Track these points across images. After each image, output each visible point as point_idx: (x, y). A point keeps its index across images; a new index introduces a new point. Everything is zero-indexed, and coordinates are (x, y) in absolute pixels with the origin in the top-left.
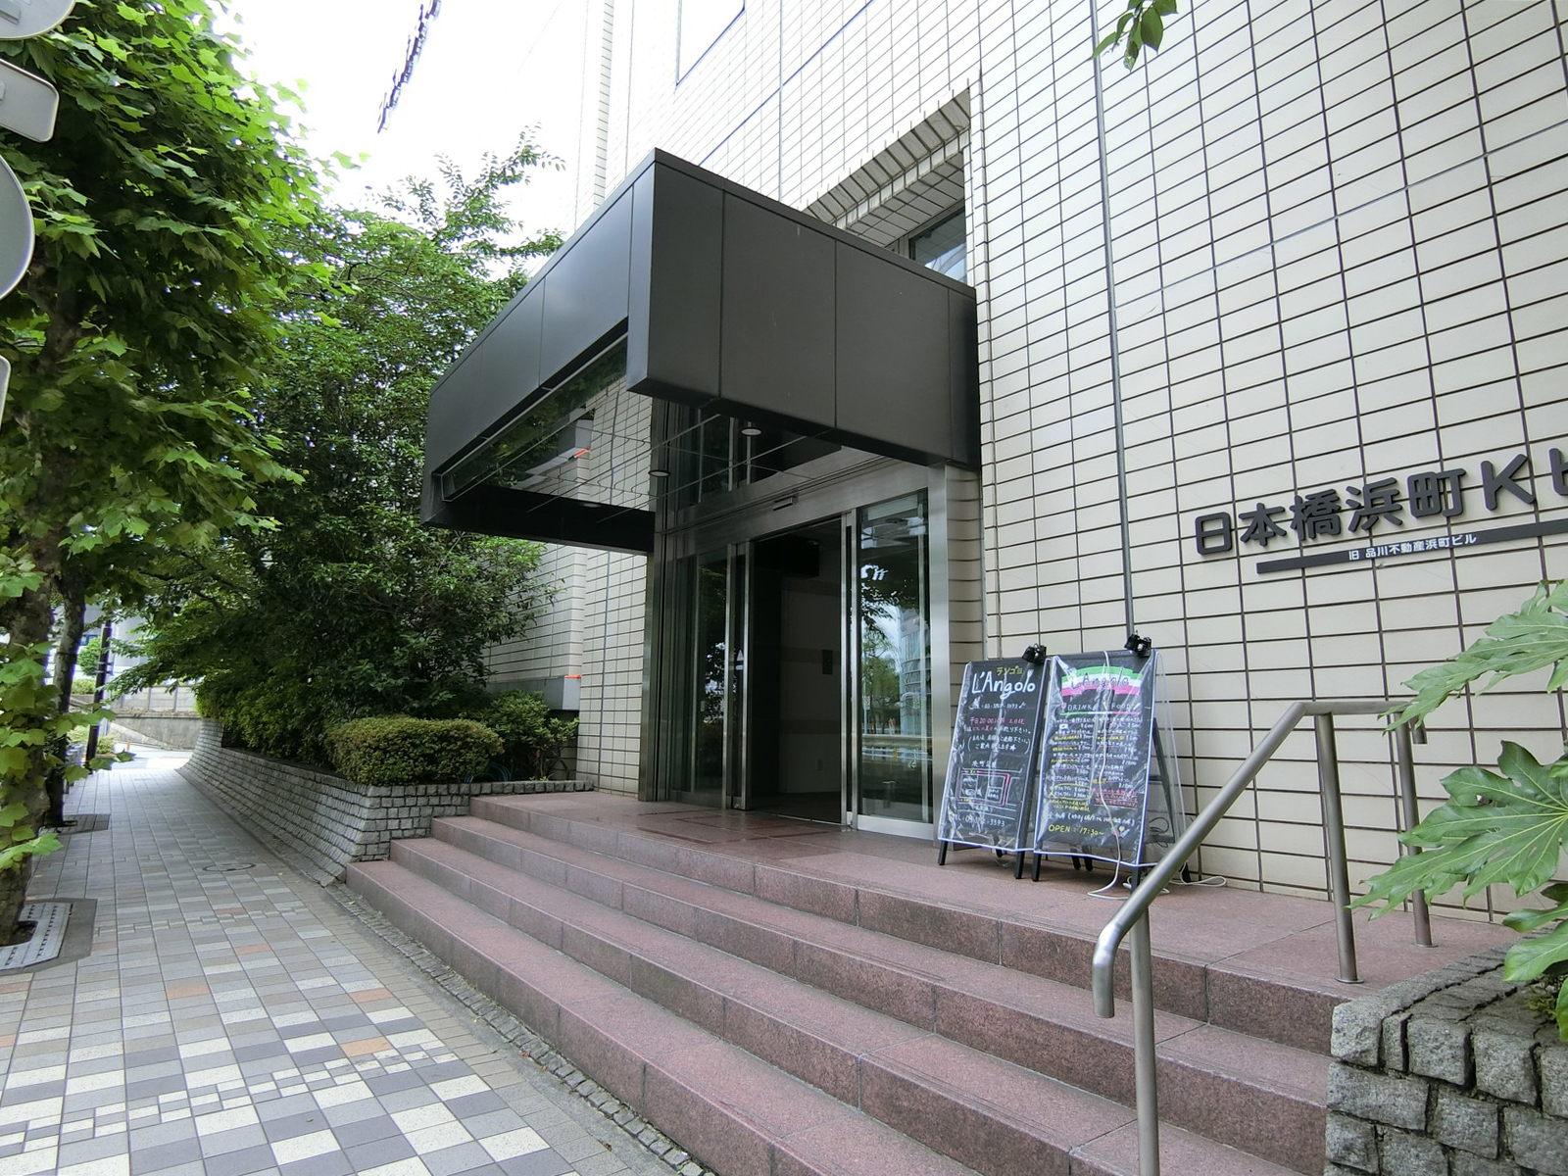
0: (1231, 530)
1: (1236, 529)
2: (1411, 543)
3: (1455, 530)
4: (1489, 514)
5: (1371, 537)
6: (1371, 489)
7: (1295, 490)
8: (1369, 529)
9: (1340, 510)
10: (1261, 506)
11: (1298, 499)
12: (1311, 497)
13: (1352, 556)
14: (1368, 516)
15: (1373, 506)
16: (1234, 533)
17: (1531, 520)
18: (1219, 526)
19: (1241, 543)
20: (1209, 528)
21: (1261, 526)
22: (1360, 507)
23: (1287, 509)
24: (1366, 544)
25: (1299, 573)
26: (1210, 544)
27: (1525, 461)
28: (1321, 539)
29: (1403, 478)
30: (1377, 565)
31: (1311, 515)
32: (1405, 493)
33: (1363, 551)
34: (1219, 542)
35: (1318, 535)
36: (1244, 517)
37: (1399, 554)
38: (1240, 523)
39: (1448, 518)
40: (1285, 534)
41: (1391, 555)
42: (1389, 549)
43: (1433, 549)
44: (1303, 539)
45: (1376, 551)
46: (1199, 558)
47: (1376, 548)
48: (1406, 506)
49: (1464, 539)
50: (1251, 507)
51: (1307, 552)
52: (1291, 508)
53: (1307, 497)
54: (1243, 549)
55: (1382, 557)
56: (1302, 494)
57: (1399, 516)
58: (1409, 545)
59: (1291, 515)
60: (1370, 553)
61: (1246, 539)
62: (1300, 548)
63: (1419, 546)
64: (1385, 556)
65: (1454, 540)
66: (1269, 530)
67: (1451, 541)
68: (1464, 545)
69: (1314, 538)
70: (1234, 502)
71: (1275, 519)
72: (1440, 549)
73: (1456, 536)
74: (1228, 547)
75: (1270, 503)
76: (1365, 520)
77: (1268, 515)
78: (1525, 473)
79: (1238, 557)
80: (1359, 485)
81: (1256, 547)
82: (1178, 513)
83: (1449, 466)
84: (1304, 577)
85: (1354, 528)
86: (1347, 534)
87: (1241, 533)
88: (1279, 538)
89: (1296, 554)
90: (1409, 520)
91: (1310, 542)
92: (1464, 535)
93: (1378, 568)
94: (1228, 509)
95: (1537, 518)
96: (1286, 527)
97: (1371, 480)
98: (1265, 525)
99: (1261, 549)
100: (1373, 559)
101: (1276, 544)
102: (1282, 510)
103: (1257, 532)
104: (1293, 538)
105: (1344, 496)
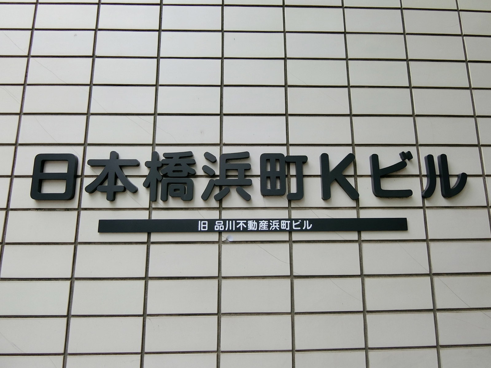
0: (76, 176)
1: (82, 176)
2: (258, 221)
3: (296, 214)
4: (323, 204)
5: (220, 209)
6: (227, 159)
7: (153, 145)
8: (220, 201)
9: (195, 176)
10: (114, 155)
11: (155, 155)
12: (168, 156)
13: (201, 226)
14: (221, 187)
15: (227, 176)
16: (79, 180)
17: (352, 215)
18: (62, 168)
19: (85, 193)
20: (50, 169)
21: (111, 177)
22: (214, 176)
23: (143, 164)
24: (214, 215)
25: (143, 237)
26: (48, 188)
27: (350, 160)
28: (172, 203)
29: (255, 155)
30: (223, 239)
31: (165, 175)
32: (256, 169)
33: (212, 223)
34: (60, 188)
35: (170, 198)
36: (94, 164)
37: (245, 230)
38: (88, 170)
39: (290, 202)
40: (135, 191)
41: (238, 230)
42: (237, 224)
43: (276, 230)
44: (153, 199)
45: (225, 224)
46: (32, 203)
47: (225, 221)
48: (257, 183)
49: (301, 225)
50: (104, 154)
51: (157, 215)
52: (147, 164)
53: (165, 155)
54: (87, 200)
55: (229, 231)
56: (161, 151)
57: (248, 191)
58: (255, 223)
59: (145, 171)
60: (219, 226)
61: (91, 190)
62: (149, 209)
63: (263, 225)
64: (232, 231)
65: (294, 224)
66: (120, 183)
67: (291, 224)
68: (301, 230)
69: (165, 200)
70: (85, 145)
71: (127, 172)
72: (281, 231)
73: (296, 220)
74: (69, 195)
75: (125, 154)
76: (217, 191)
77: (121, 167)
78: (350, 172)
79: (79, 209)
80: (215, 152)
81: (101, 200)
82: (16, 145)
83: (295, 152)
84: (148, 243)
85: (206, 197)
86: (198, 201)
87: (88, 182)
88: (128, 194)
89: (143, 216)
90: (257, 198)
91: (161, 204)
92: (303, 220)
93: (224, 242)
94: (77, 152)
95: (358, 213)
96: (138, 183)
97: (227, 150)
98: (116, 177)
99: (107, 204)
100: (220, 232)
101: (124, 200)
102: (135, 164)
103: (106, 184)
104: (144, 195)
105: (201, 162)
